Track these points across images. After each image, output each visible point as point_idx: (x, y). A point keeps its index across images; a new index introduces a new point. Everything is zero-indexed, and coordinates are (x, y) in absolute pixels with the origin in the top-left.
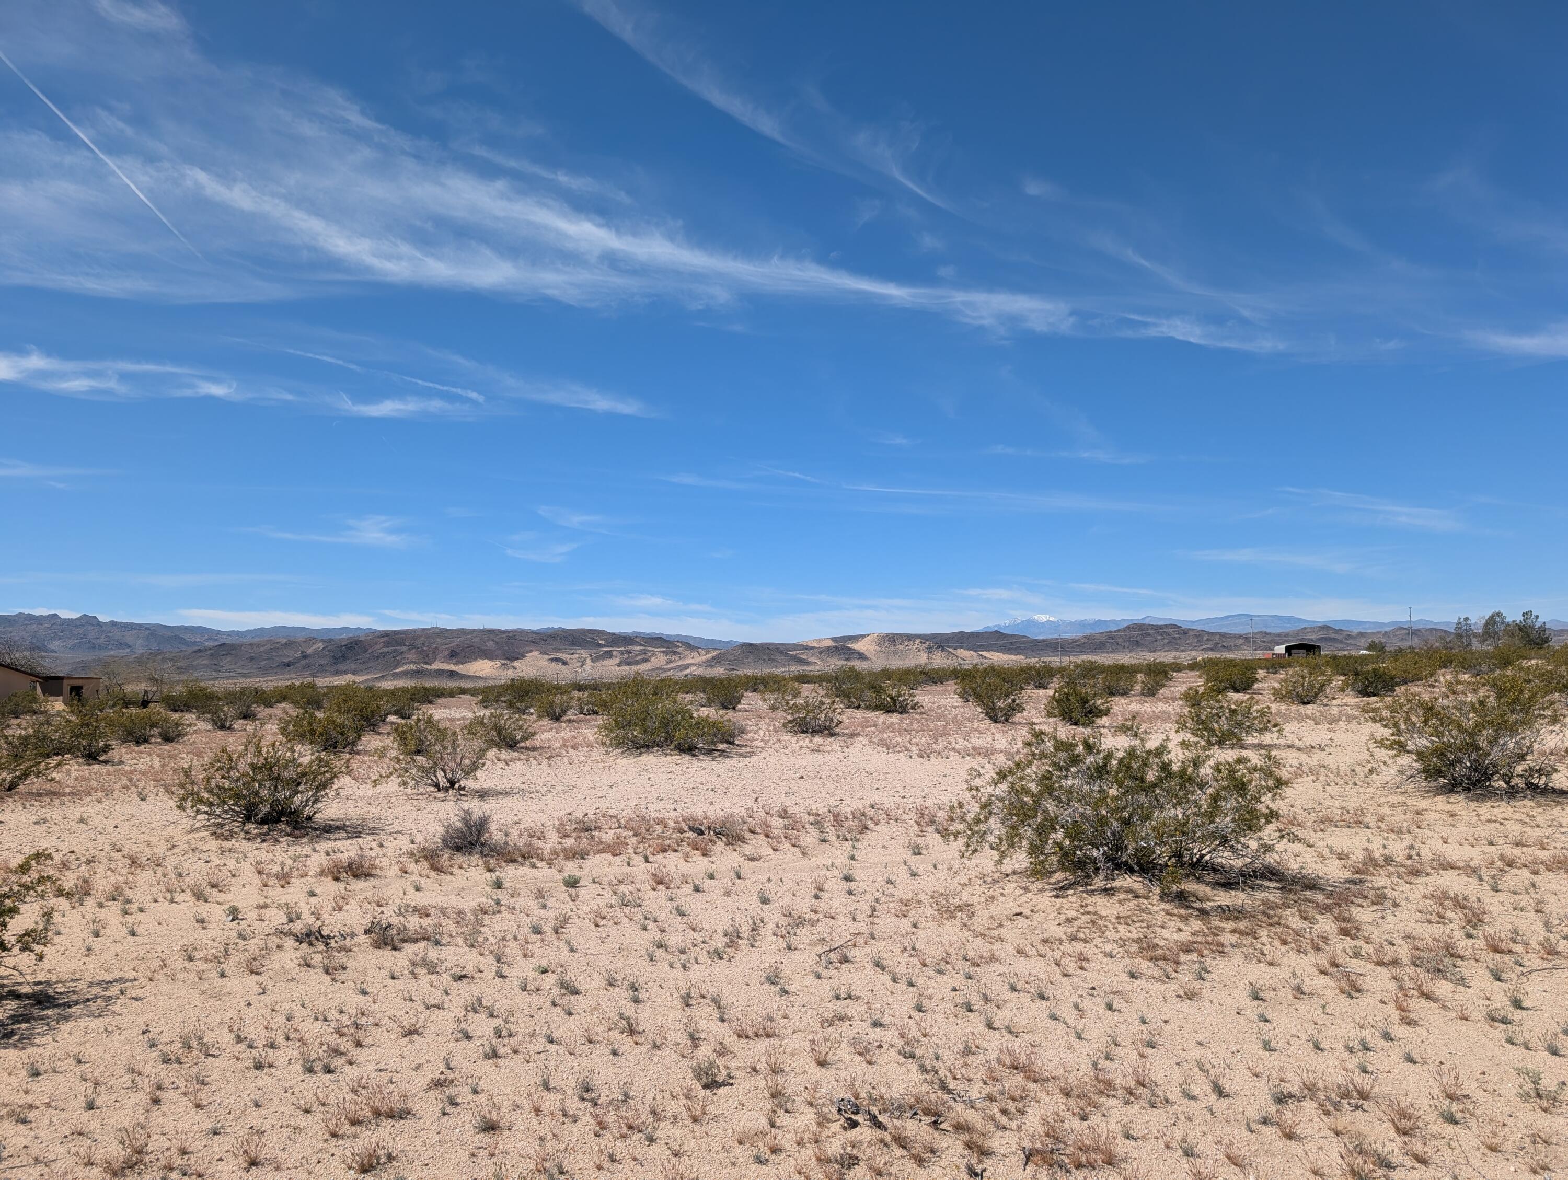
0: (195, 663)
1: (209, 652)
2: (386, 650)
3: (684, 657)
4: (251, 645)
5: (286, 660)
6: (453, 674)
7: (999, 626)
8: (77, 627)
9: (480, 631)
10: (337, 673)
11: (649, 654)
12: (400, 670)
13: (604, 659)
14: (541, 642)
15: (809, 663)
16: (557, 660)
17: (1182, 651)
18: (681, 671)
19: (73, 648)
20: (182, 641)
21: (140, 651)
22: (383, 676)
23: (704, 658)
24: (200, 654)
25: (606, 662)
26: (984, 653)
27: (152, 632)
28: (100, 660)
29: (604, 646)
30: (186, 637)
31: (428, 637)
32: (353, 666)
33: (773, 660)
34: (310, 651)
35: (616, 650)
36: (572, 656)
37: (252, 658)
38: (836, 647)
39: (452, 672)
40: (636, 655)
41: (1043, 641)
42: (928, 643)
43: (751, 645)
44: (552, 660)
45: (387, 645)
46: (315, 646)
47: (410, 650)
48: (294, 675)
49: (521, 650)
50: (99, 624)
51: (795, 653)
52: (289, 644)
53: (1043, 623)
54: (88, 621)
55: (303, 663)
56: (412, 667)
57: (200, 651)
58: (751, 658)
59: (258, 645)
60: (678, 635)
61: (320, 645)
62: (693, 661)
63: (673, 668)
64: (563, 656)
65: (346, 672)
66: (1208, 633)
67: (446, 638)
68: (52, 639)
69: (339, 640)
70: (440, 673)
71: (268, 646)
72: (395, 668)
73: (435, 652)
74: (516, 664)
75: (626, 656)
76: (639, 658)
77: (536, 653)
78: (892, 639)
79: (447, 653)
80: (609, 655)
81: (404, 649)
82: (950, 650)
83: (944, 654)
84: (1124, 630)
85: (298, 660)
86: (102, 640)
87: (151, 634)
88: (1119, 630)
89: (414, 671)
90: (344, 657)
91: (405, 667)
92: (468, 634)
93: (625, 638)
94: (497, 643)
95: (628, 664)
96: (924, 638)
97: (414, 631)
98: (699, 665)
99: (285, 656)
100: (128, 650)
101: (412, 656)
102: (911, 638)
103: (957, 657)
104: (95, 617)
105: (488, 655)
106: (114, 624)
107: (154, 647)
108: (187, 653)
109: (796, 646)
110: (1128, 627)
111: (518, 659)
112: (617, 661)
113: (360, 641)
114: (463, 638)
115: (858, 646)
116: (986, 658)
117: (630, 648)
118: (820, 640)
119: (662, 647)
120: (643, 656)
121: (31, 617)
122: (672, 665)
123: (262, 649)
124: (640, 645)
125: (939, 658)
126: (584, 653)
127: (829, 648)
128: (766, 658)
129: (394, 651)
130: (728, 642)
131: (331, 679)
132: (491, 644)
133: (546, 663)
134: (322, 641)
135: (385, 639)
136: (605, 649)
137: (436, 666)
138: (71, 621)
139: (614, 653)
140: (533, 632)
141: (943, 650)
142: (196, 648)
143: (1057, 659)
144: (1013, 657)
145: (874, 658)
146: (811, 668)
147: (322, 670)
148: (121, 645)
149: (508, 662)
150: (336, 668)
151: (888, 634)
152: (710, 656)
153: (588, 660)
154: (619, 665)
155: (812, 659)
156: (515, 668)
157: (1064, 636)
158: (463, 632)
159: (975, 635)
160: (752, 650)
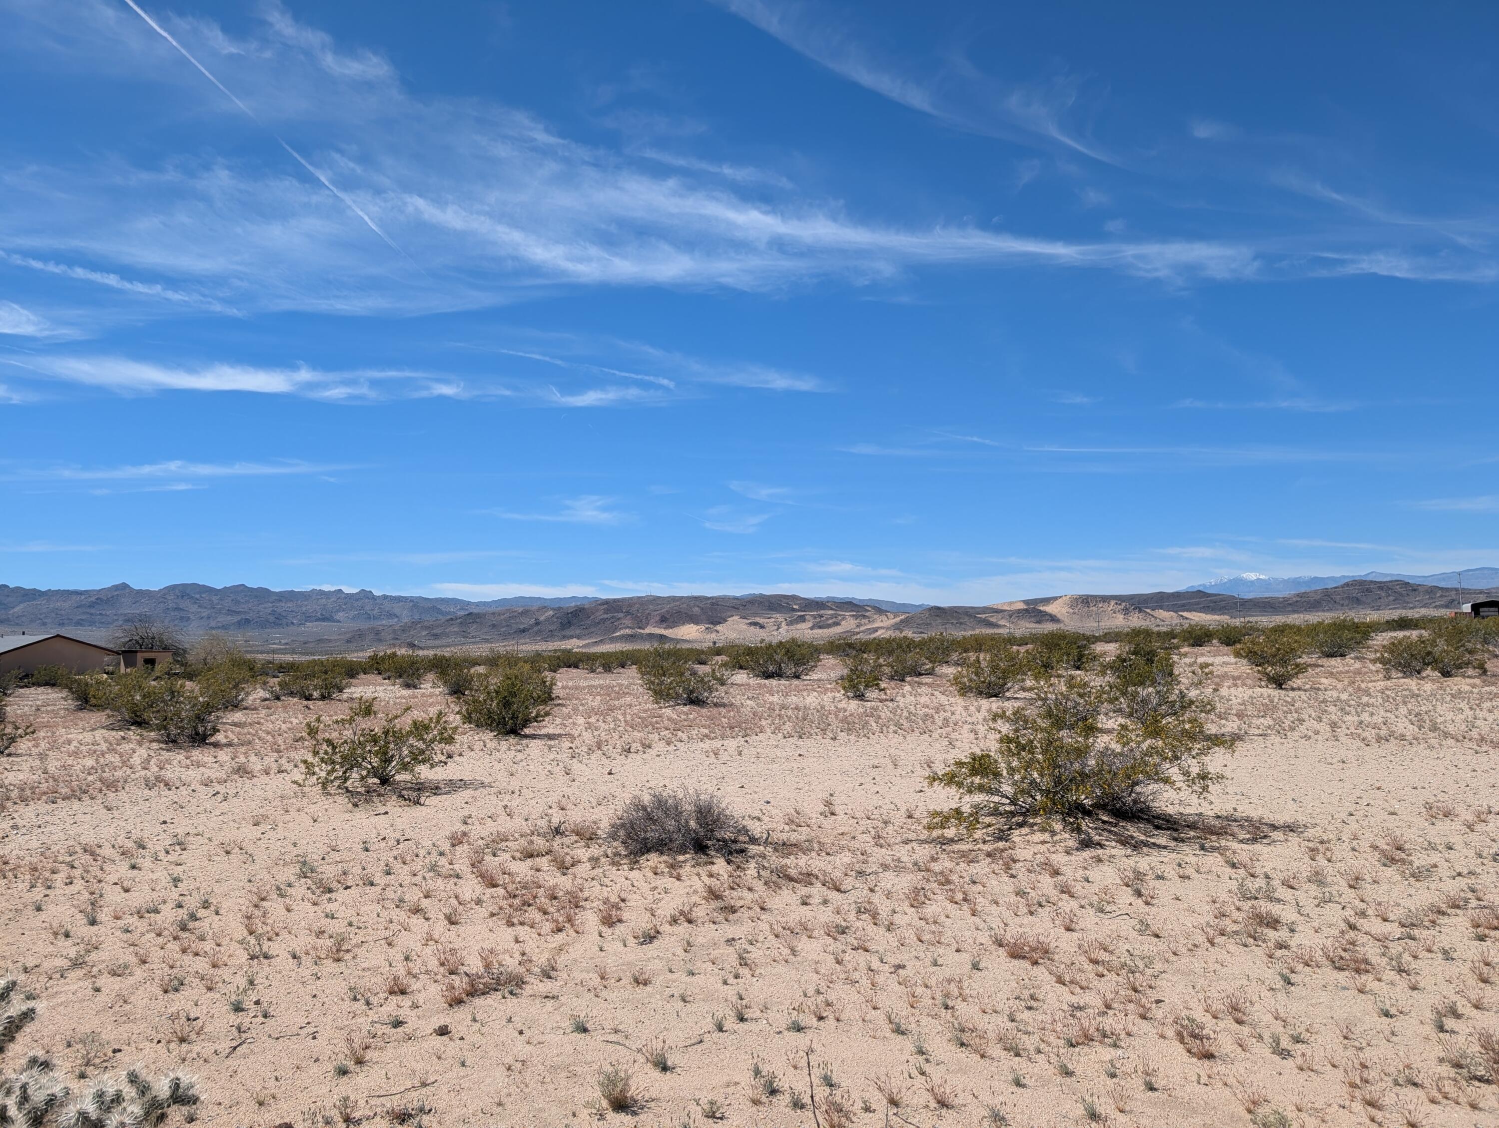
0: (447, 630)
1: (459, 621)
2: (606, 616)
3: (873, 621)
4: (493, 614)
5: (522, 627)
6: (662, 638)
7: (1204, 586)
8: (357, 600)
9: (688, 597)
10: (564, 638)
11: (840, 618)
12: (618, 634)
13: (797, 623)
14: (741, 607)
15: (998, 626)
16: (755, 624)
17: (1411, 608)
18: (870, 634)
19: (353, 618)
20: (439, 611)
21: (406, 620)
22: (601, 641)
23: (892, 621)
24: (451, 622)
25: (799, 626)
26: (1185, 614)
27: (415, 603)
28: (373, 628)
29: (799, 611)
30: (443, 608)
31: (641, 604)
32: (578, 632)
33: (961, 624)
34: (542, 618)
35: (809, 614)
36: (768, 620)
37: (494, 626)
38: (1026, 610)
39: (661, 636)
40: (827, 619)
41: (1251, 600)
42: (1124, 604)
43: (938, 608)
44: (751, 624)
45: (606, 611)
46: (547, 614)
47: (626, 616)
48: (528, 640)
49: (723, 615)
50: (374, 598)
51: (983, 616)
52: (525, 613)
53: (1252, 582)
54: (366, 595)
55: (536, 629)
56: (628, 631)
57: (452, 619)
58: (939, 621)
59: (499, 614)
60: (870, 600)
61: (551, 613)
62: (881, 625)
63: (862, 632)
64: (761, 620)
65: (572, 637)
66: (1442, 589)
67: (659, 604)
68: (338, 611)
69: (568, 608)
70: (651, 636)
71: (507, 615)
72: (614, 632)
73: (648, 617)
74: (718, 628)
75: (818, 620)
76: (830, 621)
77: (736, 618)
78: (1086, 601)
79: (658, 618)
80: (802, 619)
81: (621, 615)
82: (1148, 611)
83: (1141, 615)
84: (1342, 587)
85: (531, 627)
86: (376, 611)
87: (414, 606)
88: (1336, 588)
89: (628, 635)
90: (570, 624)
91: (622, 632)
92: (678, 601)
93: (817, 602)
94: (702, 609)
95: (820, 627)
96: (1119, 599)
97: (631, 599)
98: (888, 628)
99: (522, 623)
100: (396, 620)
101: (627, 621)
102: (1105, 599)
103: (1156, 618)
104: (371, 592)
105: (693, 619)
106: (385, 597)
107: (417, 617)
108: (441, 622)
109: (985, 610)
110: (1347, 585)
111: (720, 623)
112: (810, 624)
113: (584, 609)
114: (673, 605)
115: (1050, 609)
116: (1187, 618)
117: (822, 612)
118: (1011, 603)
119: (853, 611)
120: (834, 620)
121: (322, 593)
122: (862, 628)
123: (502, 617)
124: (832, 609)
125: (1135, 619)
126: (780, 617)
127: (1019, 611)
128: (955, 622)
129: (613, 617)
130: (920, 606)
131: (559, 643)
132: (696, 610)
133: (746, 627)
134: (553, 609)
135: (605, 606)
136: (799, 614)
137: (647, 631)
138: (352, 595)
139: (807, 617)
140: (736, 598)
141: (1140, 611)
142: (449, 617)
143: (1264, 619)
144: (1216, 617)
145: (1066, 621)
146: (1001, 631)
147: (550, 636)
148: (391, 615)
149: (712, 626)
150: (563, 633)
151: (1081, 597)
152: (898, 619)
153: (783, 624)
154: (812, 628)
155: (1002, 622)
156: (718, 632)
157: (1277, 595)
158: (674, 599)
159: (1177, 595)
160: (938, 612)
